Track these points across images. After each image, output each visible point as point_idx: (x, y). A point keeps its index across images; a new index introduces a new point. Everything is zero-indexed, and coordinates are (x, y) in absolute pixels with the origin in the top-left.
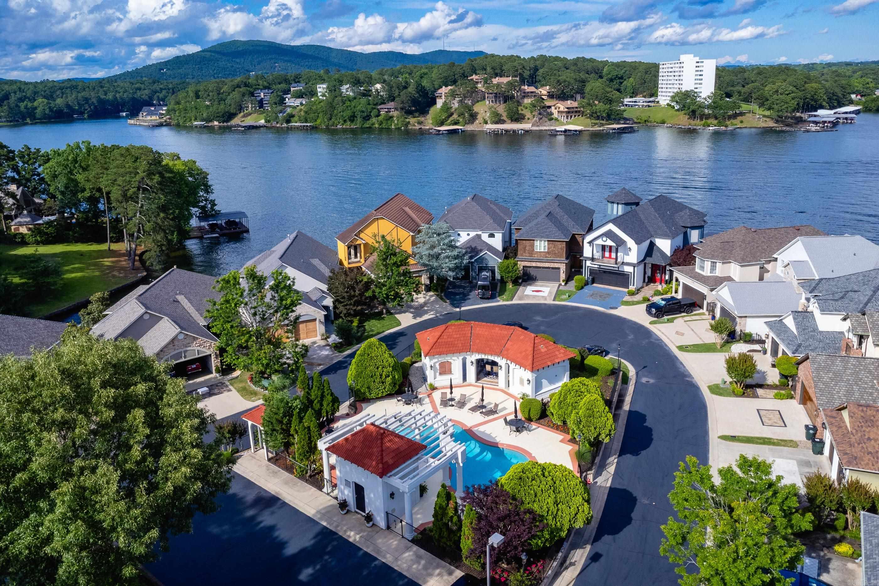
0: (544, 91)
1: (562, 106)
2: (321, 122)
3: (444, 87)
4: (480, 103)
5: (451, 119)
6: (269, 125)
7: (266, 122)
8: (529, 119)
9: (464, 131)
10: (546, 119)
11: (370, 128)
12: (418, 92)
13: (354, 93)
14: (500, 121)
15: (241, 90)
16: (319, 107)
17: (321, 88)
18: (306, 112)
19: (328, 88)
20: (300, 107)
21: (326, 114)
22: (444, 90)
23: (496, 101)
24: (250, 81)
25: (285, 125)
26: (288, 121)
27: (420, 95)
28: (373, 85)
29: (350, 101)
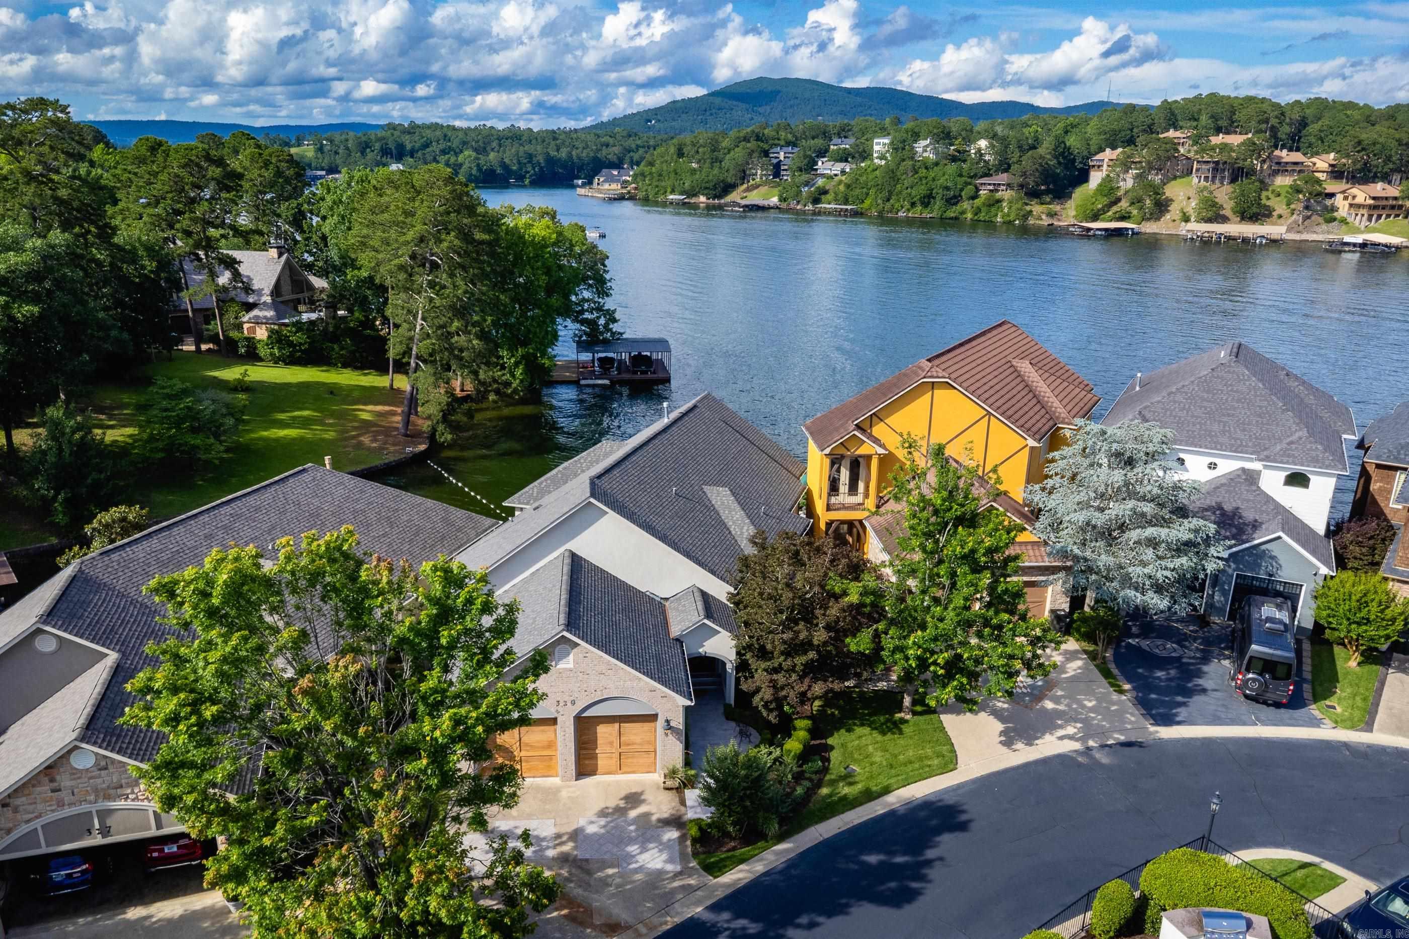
0: (1322, 163)
1: (1361, 194)
2: (871, 205)
3: (1108, 150)
4: (1179, 181)
5: (1115, 209)
6: (784, 205)
7: (780, 200)
8: (1280, 217)
9: (1138, 233)
10: (1321, 220)
11: (956, 218)
12: (1056, 157)
13: (937, 154)
14: (1219, 218)
15: (749, 145)
16: (871, 177)
17: (880, 145)
18: (848, 186)
19: (892, 143)
20: (839, 177)
21: (881, 191)
22: (1108, 154)
23: (1214, 178)
24: (766, 131)
25: (810, 207)
26: (816, 201)
27: (1059, 163)
28: (975, 141)
29: (926, 168)
